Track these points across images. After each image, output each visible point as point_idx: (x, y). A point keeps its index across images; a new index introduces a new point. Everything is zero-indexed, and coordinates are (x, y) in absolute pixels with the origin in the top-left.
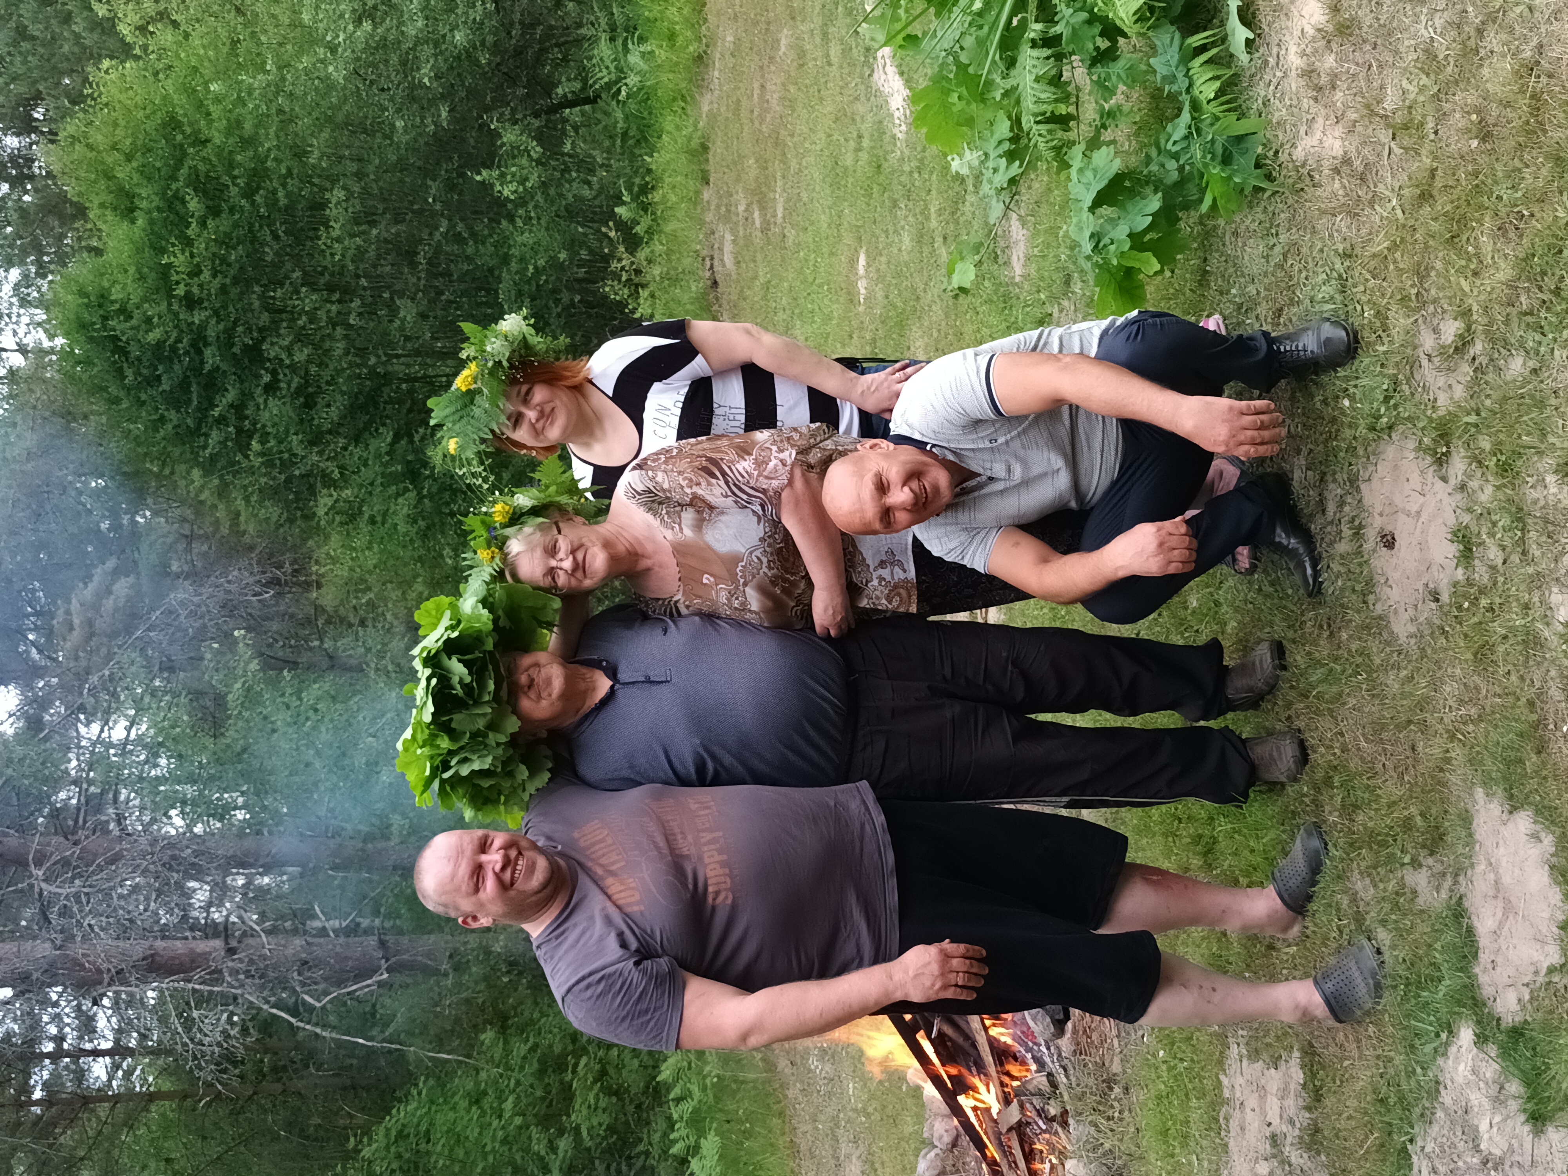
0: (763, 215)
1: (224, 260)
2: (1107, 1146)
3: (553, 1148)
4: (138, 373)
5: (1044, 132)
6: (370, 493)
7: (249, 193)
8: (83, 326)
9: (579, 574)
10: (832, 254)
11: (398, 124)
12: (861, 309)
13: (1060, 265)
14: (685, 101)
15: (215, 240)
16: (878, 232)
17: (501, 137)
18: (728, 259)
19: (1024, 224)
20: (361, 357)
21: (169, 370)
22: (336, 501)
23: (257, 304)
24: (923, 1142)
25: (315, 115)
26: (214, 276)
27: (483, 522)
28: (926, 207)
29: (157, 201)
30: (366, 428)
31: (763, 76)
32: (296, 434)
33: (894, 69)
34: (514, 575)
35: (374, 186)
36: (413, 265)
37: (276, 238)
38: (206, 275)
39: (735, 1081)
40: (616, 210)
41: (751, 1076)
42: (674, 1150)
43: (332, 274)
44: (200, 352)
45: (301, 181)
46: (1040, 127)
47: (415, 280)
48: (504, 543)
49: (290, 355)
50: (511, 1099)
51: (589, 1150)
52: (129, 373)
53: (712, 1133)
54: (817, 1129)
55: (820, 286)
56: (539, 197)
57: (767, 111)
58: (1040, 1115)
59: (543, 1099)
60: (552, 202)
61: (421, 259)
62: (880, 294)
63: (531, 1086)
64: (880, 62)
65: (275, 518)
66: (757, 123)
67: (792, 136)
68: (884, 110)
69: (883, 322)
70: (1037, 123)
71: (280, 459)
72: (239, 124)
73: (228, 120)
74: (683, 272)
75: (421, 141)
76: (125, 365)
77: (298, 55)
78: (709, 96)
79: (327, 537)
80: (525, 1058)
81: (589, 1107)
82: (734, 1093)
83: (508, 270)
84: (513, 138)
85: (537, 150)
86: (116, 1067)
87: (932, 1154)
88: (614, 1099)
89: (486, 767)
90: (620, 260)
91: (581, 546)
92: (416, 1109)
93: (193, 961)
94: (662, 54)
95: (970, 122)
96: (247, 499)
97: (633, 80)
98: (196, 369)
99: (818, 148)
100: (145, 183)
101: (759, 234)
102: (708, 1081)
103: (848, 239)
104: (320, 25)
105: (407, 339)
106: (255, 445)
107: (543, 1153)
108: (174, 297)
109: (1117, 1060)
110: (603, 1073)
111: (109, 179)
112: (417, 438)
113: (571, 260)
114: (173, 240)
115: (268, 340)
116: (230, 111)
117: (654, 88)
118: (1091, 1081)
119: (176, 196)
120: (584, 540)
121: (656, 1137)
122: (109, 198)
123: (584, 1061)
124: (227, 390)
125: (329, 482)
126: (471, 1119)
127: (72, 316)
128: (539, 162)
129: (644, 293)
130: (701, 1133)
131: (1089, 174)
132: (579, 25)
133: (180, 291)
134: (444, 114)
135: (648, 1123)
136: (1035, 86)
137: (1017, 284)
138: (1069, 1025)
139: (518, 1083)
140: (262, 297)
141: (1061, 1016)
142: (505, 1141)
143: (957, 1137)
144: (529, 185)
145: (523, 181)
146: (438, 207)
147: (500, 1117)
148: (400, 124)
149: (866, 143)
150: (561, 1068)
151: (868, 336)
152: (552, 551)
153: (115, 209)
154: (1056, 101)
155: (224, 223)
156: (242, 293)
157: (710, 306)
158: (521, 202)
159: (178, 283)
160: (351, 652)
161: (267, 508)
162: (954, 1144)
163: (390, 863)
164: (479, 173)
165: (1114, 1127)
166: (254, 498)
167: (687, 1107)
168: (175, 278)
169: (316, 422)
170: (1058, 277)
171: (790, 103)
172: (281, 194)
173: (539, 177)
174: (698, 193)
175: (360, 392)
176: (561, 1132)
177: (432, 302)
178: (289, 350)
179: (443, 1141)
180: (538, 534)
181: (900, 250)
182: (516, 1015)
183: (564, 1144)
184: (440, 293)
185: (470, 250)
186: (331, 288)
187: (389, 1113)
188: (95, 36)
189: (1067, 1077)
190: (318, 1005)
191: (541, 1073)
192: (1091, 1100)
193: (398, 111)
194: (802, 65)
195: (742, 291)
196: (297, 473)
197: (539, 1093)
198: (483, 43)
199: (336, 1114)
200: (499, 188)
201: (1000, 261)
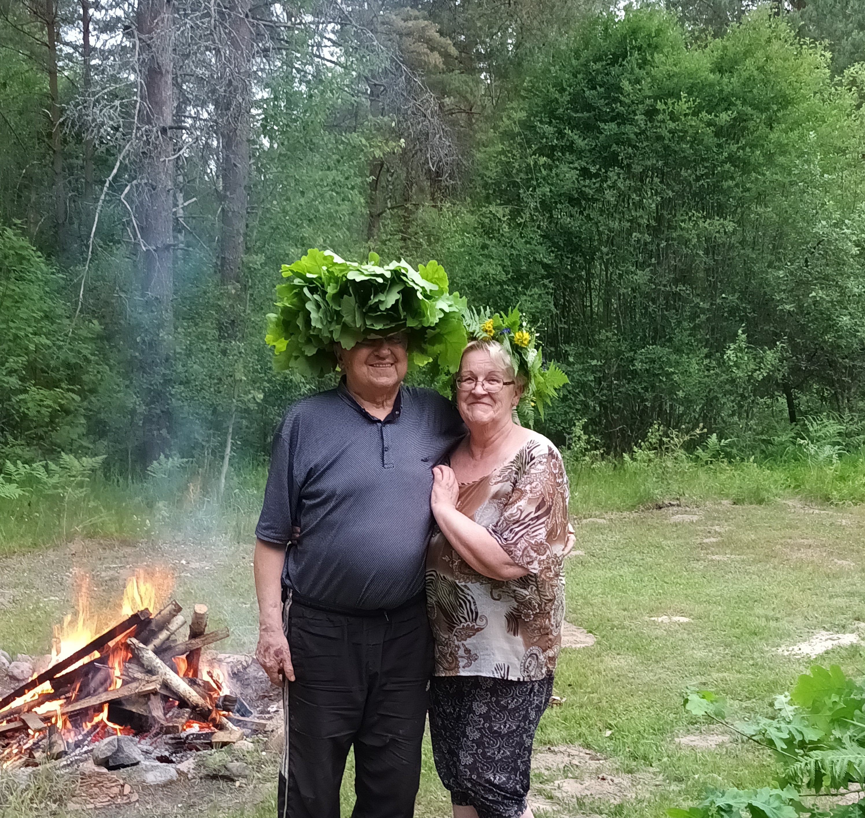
0: (712, 545)
1: (682, 139)
2: (11, 798)
3: (11, 372)
4: (598, 72)
5: (809, 767)
6: (505, 246)
7: (731, 159)
8: (634, 32)
9: (471, 400)
10: (687, 596)
11: (781, 272)
12: (647, 618)
13: (691, 773)
14: (795, 488)
15: (698, 133)
16: (706, 632)
17: (770, 349)
18: (678, 518)
19: (720, 745)
20: (607, 241)
21: (600, 96)
22: (499, 220)
23: (649, 163)
24: (14, 653)
25: (790, 210)
26: (670, 132)
27: (514, 323)
28: (728, 670)
29: (727, 89)
30: (555, 245)
31: (817, 546)
32: (551, 191)
33: (830, 647)
34: (472, 348)
35: (735, 254)
36: (676, 282)
37: (698, 179)
38: (672, 125)
39: (60, 511)
40: (715, 435)
41: (64, 523)
42: (8, 463)
43: (669, 221)
44: (613, 120)
45: (740, 198)
46: (813, 765)
47: (664, 283)
48: (497, 340)
49: (610, 187)
50: (48, 342)
51: (9, 400)
52: (598, 66)
53: (21, 493)
54: (24, 571)
55: (662, 587)
56: (724, 377)
57: (792, 550)
58: (34, 744)
59: (48, 366)
60: (720, 387)
61: (681, 287)
62: (659, 632)
63: (58, 358)
64: (835, 636)
65: (488, 173)
66: (782, 541)
67: (774, 568)
68: (799, 639)
69: (637, 634)
70: (816, 761)
71: (532, 178)
72: (783, 153)
73: (787, 144)
74: (669, 484)
75: (768, 290)
76: (604, 63)
77: (834, 198)
78: (799, 506)
79: (472, 213)
80: (80, 353)
81: (42, 401)
82: (51, 509)
83: (670, 353)
84: (769, 358)
85: (759, 376)
86: (75, 48)
87: (5, 661)
88: (47, 420)
89: (313, 324)
90: (677, 437)
91: (495, 401)
92: (42, 271)
93: (156, 103)
94: (830, 471)
95: (815, 710)
96: (503, 152)
97: (812, 449)
98: (601, 117)
99: (766, 587)
100: (742, 81)
101: (698, 541)
102: (60, 490)
103: (699, 609)
104: (856, 216)
105: (620, 276)
106: (543, 160)
107: (7, 365)
108: (656, 101)
109: (77, 806)
110: (67, 412)
111: (745, 54)
112: (546, 282)
113: (676, 400)
114: (698, 100)
115: (622, 171)
116: (794, 146)
117: (805, 465)
118: (61, 786)
119: (731, 104)
120: (499, 403)
121: (18, 451)
122: (730, 54)
123: (77, 398)
124: (584, 139)
125: (515, 214)
126: (33, 312)
127: (642, 23)
128: (750, 377)
129: (652, 454)
130: (21, 484)
131: (776, 804)
132: (851, 410)
133: (660, 106)
134: (787, 307)
135: (28, 445)
136: (846, 762)
137: (673, 739)
138: (105, 770)
139: (60, 348)
140: (654, 169)
141: (111, 764)
142: (16, 337)
143: (18, 680)
144: (734, 369)
145: (737, 365)
146: (718, 301)
147: (35, 334)
148: (781, 274)
149: (773, 624)
150: (72, 380)
151: (627, 623)
152: (490, 378)
153: (722, 58)
154: (833, 778)
155: (710, 140)
156: (657, 152)
157: (643, 503)
158: (721, 363)
159: (666, 104)
160: (382, 230)
161: (497, 167)
162: (13, 678)
163: (227, 255)
164: (743, 333)
165: (25, 804)
166: (503, 158)
167: (42, 474)
168: (670, 102)
169: (559, 206)
170: (681, 772)
171: (798, 567)
172: (731, 183)
173: (740, 378)
174: (727, 496)
175: (580, 240)
176: (22, 379)
177: (647, 296)
178: (613, 187)
179: (17, 290)
180: (504, 367)
181: (693, 648)
182: (111, 347)
183: (14, 381)
184: (654, 301)
185: (685, 324)
186: (659, 219)
187: (37, 250)
188: (848, 48)
189: (64, 766)
190: (122, 196)
191: (68, 366)
192: (46, 786)
193: (791, 273)
194: (828, 577)
195: (655, 528)
196: (521, 191)
197: (52, 363)
198: (841, 337)
199: (38, 212)
200: (732, 347)
201: (690, 727)
